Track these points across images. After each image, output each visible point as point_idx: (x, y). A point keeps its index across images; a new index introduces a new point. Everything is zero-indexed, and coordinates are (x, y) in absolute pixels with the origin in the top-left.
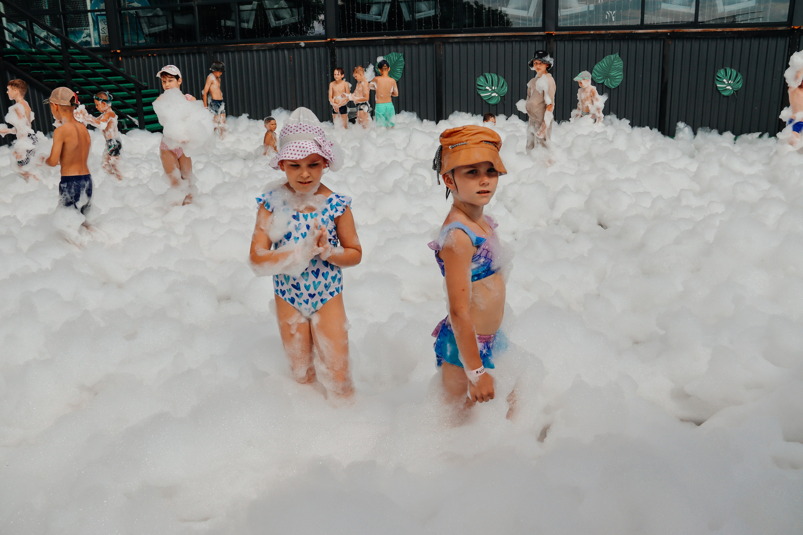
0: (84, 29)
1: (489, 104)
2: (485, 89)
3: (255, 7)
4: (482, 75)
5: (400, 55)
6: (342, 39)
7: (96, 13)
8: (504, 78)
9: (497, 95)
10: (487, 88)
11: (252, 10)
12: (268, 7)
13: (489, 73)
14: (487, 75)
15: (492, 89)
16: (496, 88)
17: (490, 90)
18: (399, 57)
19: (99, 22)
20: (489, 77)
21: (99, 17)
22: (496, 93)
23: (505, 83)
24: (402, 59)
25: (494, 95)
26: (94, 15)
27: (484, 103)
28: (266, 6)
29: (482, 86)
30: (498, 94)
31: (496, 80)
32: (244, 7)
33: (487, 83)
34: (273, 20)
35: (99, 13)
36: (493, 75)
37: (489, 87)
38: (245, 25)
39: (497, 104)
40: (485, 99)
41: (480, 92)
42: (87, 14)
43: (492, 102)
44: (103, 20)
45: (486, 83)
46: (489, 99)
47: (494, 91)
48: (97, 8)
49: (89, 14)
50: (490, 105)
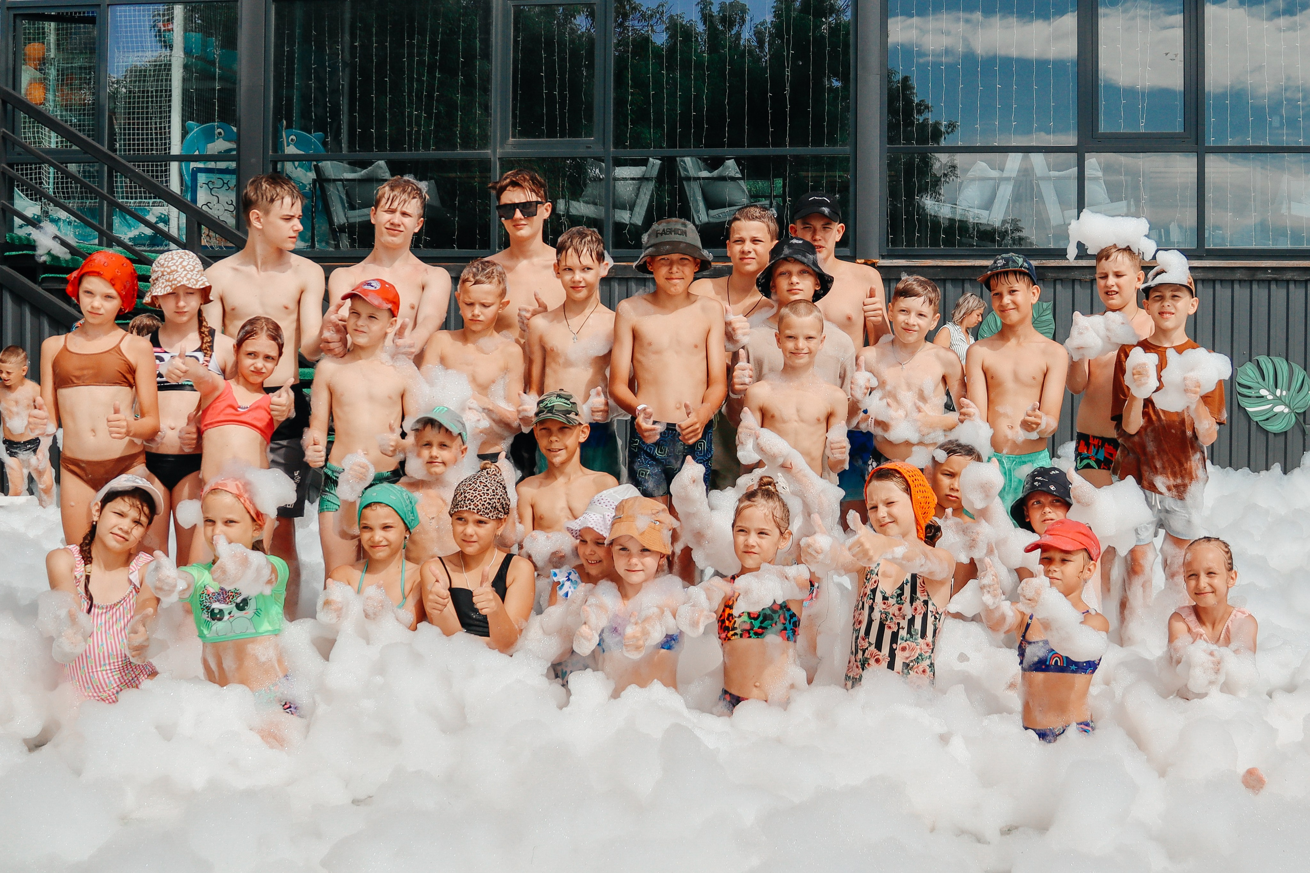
0: (154, 203)
1: (1267, 432)
2: (1257, 395)
3: (654, 173)
4: (1250, 361)
5: (1045, 307)
6: (895, 261)
7: (193, 165)
8: (1305, 370)
9: (1287, 410)
10: (1263, 392)
11: (643, 179)
12: (692, 173)
13: (1268, 355)
14: (1263, 360)
15: (1274, 394)
16: (1284, 393)
17: (1270, 397)
18: (1041, 311)
19: (199, 188)
20: (1268, 365)
21: (199, 174)
22: (1286, 405)
23: (1305, 382)
24: (1051, 316)
25: (1279, 409)
26: (188, 167)
27: (1253, 427)
28: (686, 170)
29: (1249, 388)
30: (1289, 407)
31: (1286, 374)
32: (622, 172)
33: (1264, 380)
34: (701, 205)
35: (200, 165)
36: (1276, 360)
37: (1269, 391)
38: (624, 216)
39: (1286, 432)
40: (1256, 419)
41: (1244, 402)
42: (166, 166)
43: (1274, 427)
44: (207, 184)
45: (1260, 380)
46: (1267, 419)
47: (1279, 400)
48: (197, 153)
49: (174, 166)
50: (1271, 437)
